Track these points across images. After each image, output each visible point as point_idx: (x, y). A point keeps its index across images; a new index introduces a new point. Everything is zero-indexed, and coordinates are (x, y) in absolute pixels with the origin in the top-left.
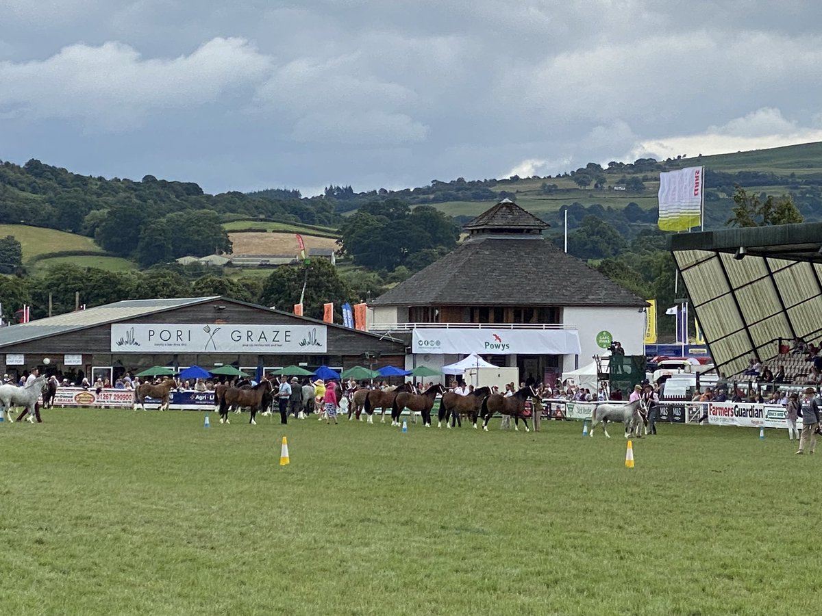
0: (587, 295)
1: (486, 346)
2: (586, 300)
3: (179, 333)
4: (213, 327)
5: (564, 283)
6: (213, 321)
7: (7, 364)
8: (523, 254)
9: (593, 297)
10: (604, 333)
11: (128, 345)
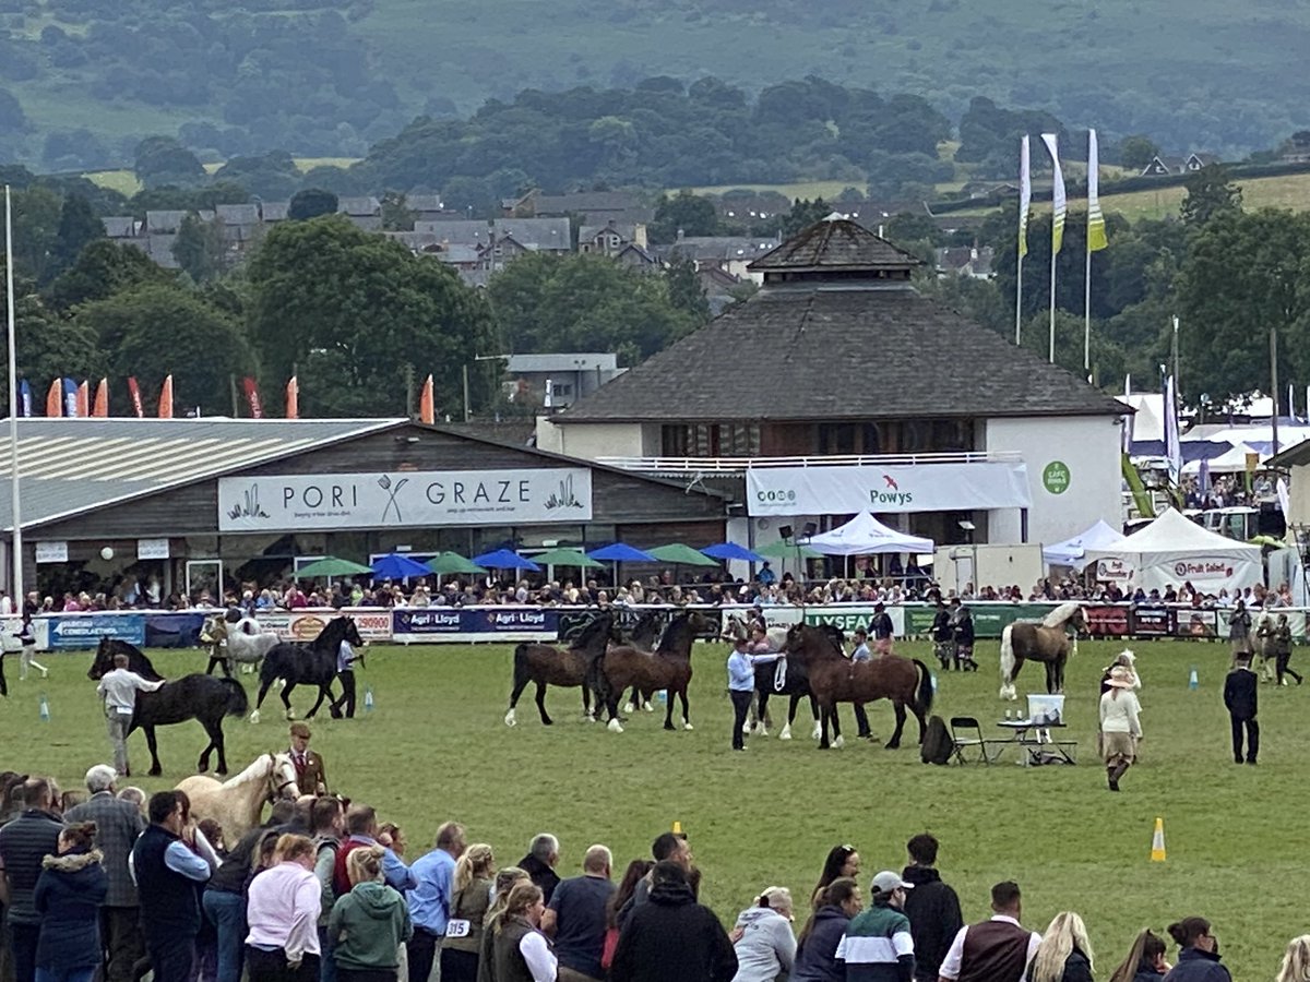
0: (1023, 396)
1: (873, 498)
2: (1026, 404)
3: (337, 492)
4: (394, 477)
5: (977, 374)
6: (394, 466)
7: (39, 561)
8: (889, 318)
9: (1035, 399)
10: (1057, 466)
11: (248, 517)
